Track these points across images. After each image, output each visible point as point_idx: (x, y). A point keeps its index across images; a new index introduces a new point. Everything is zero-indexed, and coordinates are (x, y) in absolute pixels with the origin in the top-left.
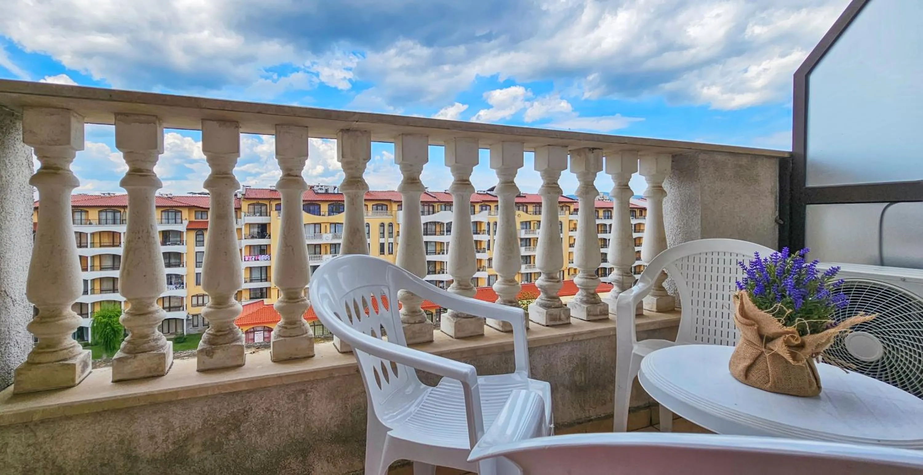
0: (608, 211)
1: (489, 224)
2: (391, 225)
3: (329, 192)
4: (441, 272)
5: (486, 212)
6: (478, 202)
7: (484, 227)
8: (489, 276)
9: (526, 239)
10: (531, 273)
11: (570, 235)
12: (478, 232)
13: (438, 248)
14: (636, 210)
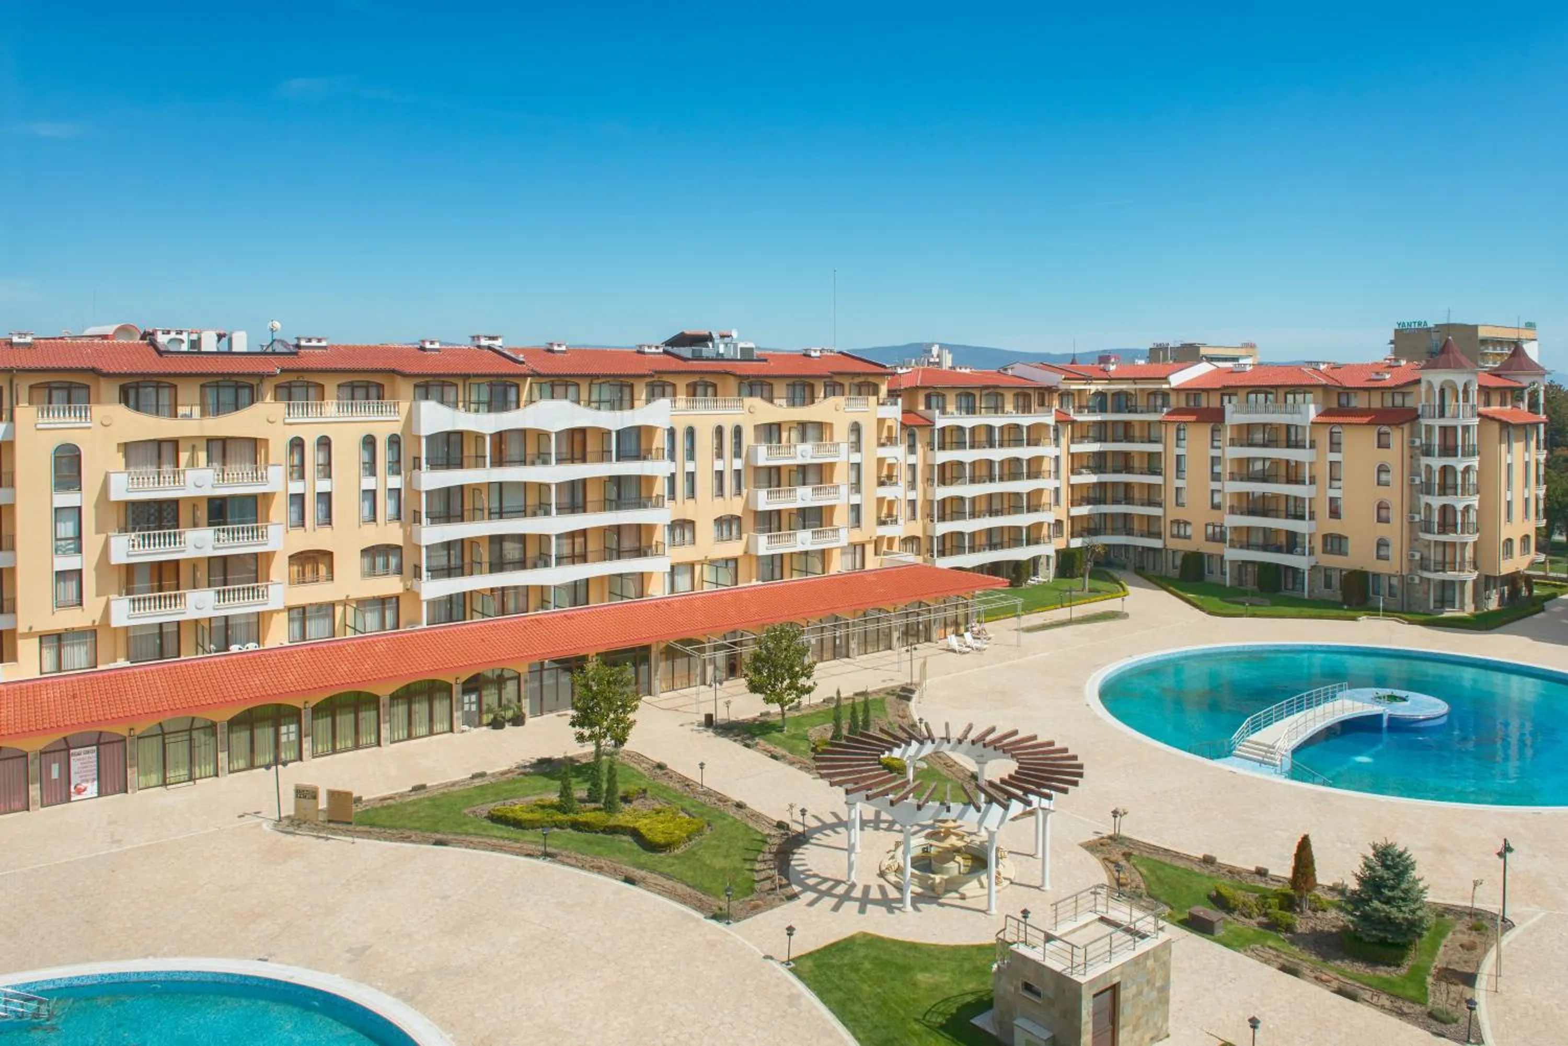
0: (997, 394)
1: (672, 432)
2: (394, 441)
3: (204, 348)
4: (541, 563)
5: (663, 403)
6: (644, 376)
7: (660, 441)
8: (673, 567)
9: (770, 468)
10: (782, 555)
11: (879, 456)
12: (642, 453)
13: (532, 500)
14: (1031, 392)
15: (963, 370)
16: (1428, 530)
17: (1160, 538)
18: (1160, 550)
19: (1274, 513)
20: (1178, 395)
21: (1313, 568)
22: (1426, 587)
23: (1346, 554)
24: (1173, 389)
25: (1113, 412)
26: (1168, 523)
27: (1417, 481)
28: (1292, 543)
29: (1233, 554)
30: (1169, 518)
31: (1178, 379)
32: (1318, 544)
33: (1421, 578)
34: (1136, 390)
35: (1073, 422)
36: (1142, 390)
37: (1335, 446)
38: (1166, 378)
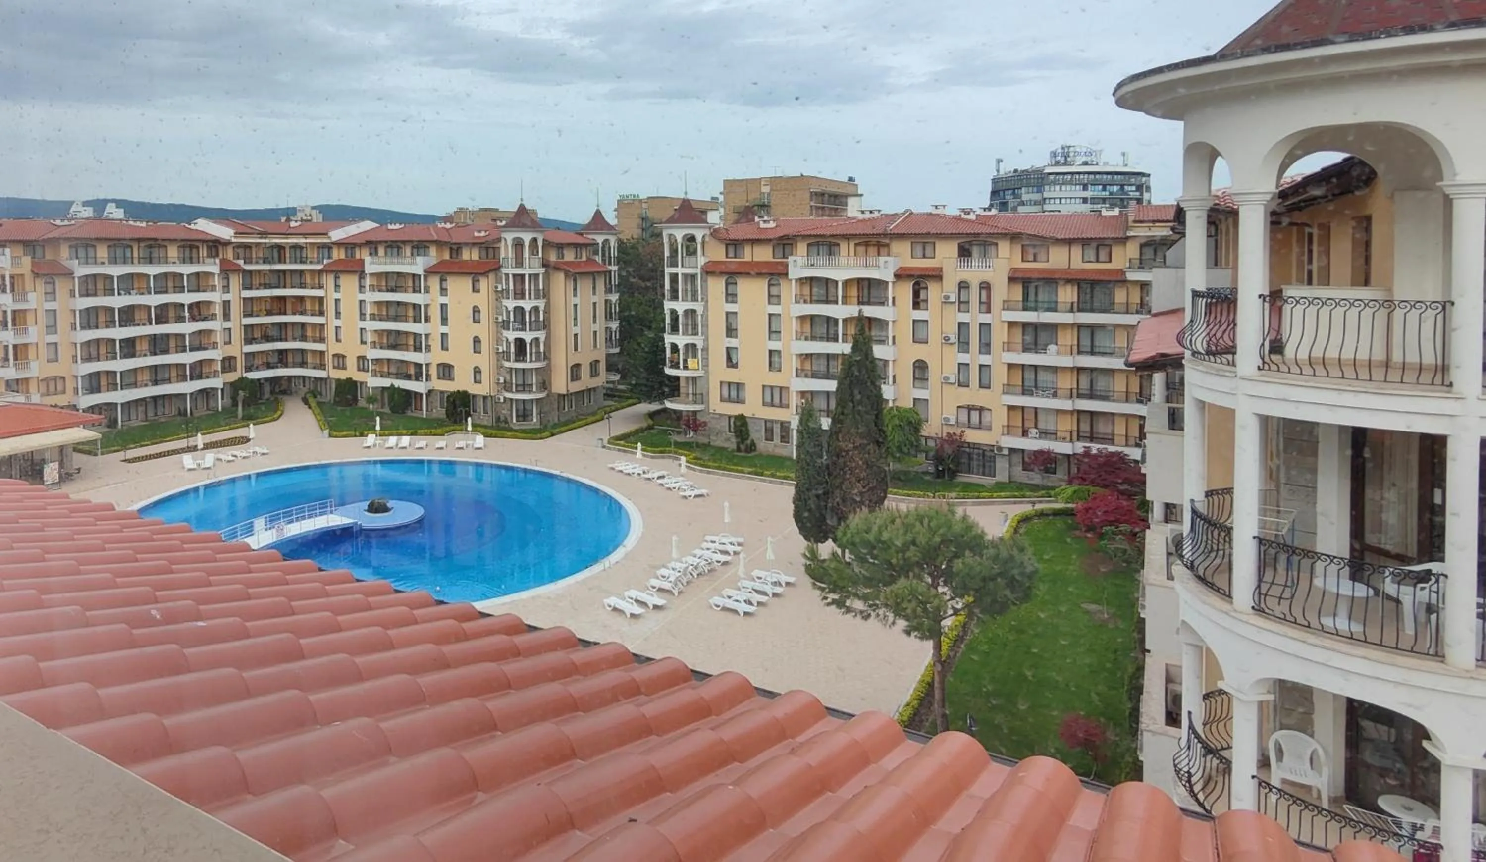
15: (138, 224)
16: (509, 360)
17: (325, 369)
18: (326, 379)
19: (404, 347)
20: (339, 249)
21: (430, 392)
22: (509, 405)
23: (453, 380)
24: (333, 243)
25: (291, 262)
26: (331, 357)
27: (500, 320)
28: (418, 371)
29: (374, 382)
30: (331, 352)
31: (337, 235)
32: (433, 371)
33: (505, 398)
34: (306, 243)
35: (244, 271)
36: (311, 244)
37: (443, 291)
38: (326, 234)
